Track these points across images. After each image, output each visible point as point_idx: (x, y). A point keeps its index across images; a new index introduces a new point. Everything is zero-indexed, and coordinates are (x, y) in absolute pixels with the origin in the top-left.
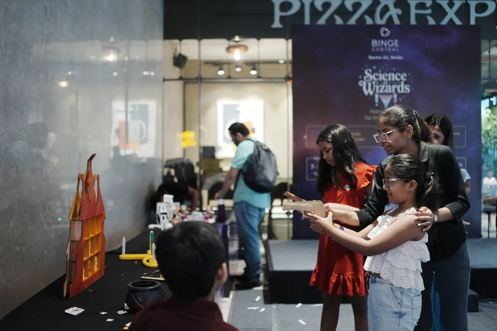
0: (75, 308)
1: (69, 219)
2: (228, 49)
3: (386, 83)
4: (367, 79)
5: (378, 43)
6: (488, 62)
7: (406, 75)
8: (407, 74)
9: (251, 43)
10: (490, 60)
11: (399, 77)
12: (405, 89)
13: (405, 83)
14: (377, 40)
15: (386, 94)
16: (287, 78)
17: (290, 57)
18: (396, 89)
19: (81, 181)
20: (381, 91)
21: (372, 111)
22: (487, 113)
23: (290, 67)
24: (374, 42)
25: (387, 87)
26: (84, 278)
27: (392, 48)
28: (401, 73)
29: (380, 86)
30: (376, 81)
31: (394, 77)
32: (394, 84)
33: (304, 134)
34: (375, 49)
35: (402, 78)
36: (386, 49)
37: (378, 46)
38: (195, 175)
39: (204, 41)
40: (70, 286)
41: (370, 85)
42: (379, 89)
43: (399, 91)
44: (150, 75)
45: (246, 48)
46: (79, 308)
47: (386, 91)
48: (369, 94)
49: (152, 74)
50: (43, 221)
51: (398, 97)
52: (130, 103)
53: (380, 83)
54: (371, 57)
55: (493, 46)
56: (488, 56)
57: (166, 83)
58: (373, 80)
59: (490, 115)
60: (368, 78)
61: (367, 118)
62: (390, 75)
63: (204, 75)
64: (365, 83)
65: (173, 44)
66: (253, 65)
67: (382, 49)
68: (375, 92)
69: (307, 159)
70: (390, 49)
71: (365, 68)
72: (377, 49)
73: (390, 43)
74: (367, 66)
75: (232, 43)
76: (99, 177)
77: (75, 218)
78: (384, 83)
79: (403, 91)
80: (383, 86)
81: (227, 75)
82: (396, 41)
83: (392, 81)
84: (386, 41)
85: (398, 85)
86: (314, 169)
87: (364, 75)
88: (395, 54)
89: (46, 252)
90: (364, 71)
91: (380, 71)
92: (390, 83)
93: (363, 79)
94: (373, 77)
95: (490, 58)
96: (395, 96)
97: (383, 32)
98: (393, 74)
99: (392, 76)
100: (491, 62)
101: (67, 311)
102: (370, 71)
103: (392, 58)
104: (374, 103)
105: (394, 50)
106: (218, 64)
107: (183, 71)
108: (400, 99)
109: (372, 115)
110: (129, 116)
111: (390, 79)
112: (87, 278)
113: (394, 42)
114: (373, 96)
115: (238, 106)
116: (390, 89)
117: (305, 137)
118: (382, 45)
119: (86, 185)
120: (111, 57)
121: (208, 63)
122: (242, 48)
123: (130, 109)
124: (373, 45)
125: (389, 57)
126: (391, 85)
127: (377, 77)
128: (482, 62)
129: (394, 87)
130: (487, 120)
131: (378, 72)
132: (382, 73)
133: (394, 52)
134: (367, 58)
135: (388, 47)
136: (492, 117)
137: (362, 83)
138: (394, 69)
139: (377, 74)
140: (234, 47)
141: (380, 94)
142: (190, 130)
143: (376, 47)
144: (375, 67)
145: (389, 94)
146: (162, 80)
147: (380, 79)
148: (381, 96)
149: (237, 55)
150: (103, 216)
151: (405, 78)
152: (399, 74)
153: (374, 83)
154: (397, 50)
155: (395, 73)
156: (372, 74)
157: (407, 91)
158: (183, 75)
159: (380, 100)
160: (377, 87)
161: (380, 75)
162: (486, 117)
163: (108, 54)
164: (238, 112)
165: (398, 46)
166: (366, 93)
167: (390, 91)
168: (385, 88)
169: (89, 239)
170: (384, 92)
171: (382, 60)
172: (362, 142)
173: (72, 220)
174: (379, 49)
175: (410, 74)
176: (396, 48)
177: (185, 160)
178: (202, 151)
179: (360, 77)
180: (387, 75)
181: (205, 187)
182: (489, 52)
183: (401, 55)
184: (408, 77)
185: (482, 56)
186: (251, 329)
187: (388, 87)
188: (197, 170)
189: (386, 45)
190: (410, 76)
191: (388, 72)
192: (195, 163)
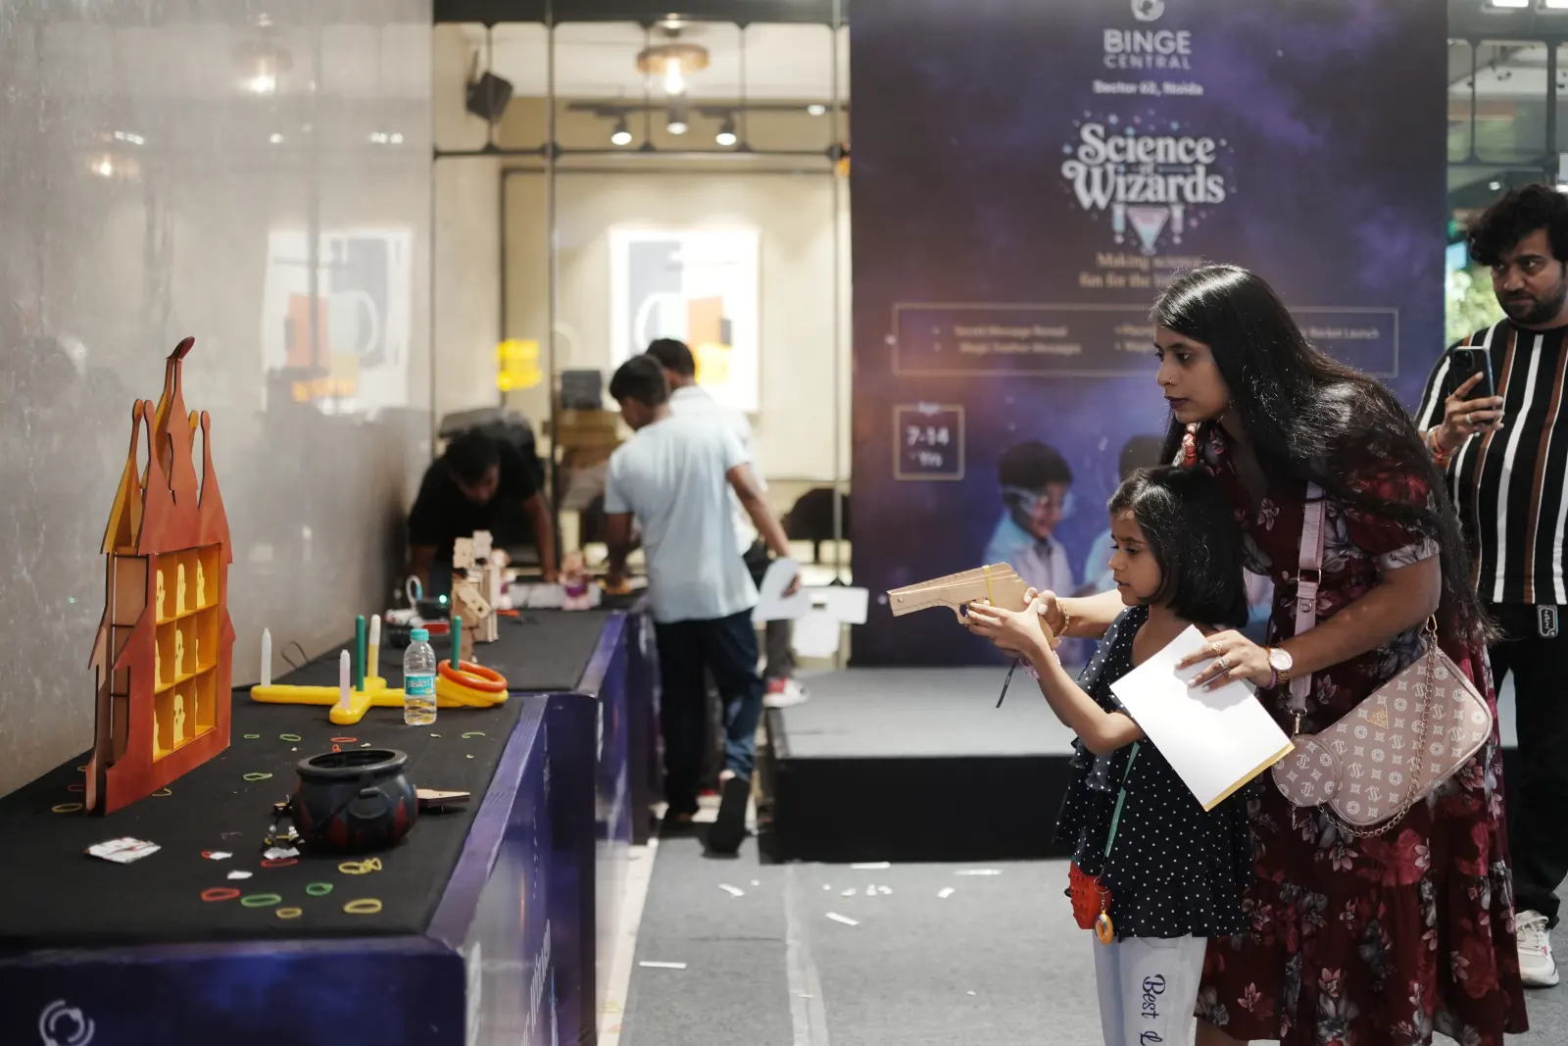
0: (129, 842)
1: (105, 552)
2: (644, 57)
3: (1150, 169)
4: (1087, 154)
5: (1123, 40)
6: (1467, 118)
7: (1211, 145)
8: (1216, 142)
9: (719, 36)
10: (1473, 114)
11: (1189, 151)
12: (1207, 190)
13: (1211, 170)
14: (1123, 32)
15: (1147, 203)
16: (835, 153)
17: (844, 93)
18: (1180, 190)
19: (143, 422)
20: (1133, 196)
21: (1105, 260)
22: (1458, 285)
23: (843, 118)
24: (1113, 36)
25: (1150, 181)
26: (157, 752)
27: (1168, 57)
28: (1196, 140)
29: (1130, 178)
30: (1117, 164)
31: (1173, 150)
32: (1176, 174)
33: (889, 331)
34: (1116, 61)
35: (1200, 154)
36: (1149, 59)
37: (1123, 51)
38: (537, 462)
39: (565, 30)
40: (109, 773)
41: (1097, 174)
42: (1128, 188)
43: (1189, 195)
44: (389, 142)
45: (703, 54)
46: (142, 843)
47: (1149, 195)
48: (1094, 205)
49: (397, 139)
50: (28, 578)
51: (1187, 214)
52: (326, 238)
53: (1131, 168)
54: (1100, 87)
55: (1483, 67)
56: (1470, 98)
57: (443, 162)
58: (1108, 160)
59: (1467, 291)
60: (1092, 152)
61: (1088, 281)
62: (1161, 143)
63: (563, 141)
64: (1081, 170)
65: (467, 41)
66: (725, 113)
67: (1136, 62)
68: (1113, 199)
69: (898, 410)
70: (1161, 62)
71: (1084, 122)
72: (1122, 63)
73: (1163, 42)
74: (1088, 114)
75: (656, 40)
76: (208, 417)
77: (124, 550)
78: (1142, 169)
79: (1201, 197)
80: (1140, 180)
81: (640, 142)
82: (1182, 35)
83: (1166, 164)
84: (1149, 35)
85: (1185, 175)
86: (917, 442)
87: (1081, 142)
88: (1178, 77)
89: (37, 683)
90: (1078, 130)
91: (1130, 131)
92: (1161, 169)
93: (1074, 156)
94: (1106, 150)
95: (1474, 104)
96: (1178, 212)
97: (1141, 5)
98: (1171, 142)
99: (1166, 148)
100: (1477, 118)
101: (96, 850)
102: (1100, 130)
103: (1170, 88)
104: (1113, 233)
105: (1174, 63)
106: (614, 111)
107: (496, 130)
108: (1194, 223)
109: (1103, 272)
110: (324, 276)
111: (1161, 158)
112: (166, 752)
113: (1175, 40)
114: (1108, 212)
115: (675, 246)
116: (1161, 189)
117: (891, 340)
118: (1137, 48)
119: (163, 441)
120: (262, 83)
121: (578, 106)
122: (691, 56)
123: (326, 255)
124: (1108, 48)
125: (1160, 87)
126: (1165, 175)
127: (1119, 150)
128: (1451, 117)
129: (1173, 181)
130: (1458, 307)
131: (1124, 136)
132: (1137, 137)
133: (1174, 69)
134: (1090, 87)
135: (1155, 53)
136: (1473, 301)
137: (1072, 169)
138: (1175, 126)
139: (1121, 142)
140: (664, 51)
141: (1129, 204)
142: (523, 336)
143: (1117, 54)
144: (1113, 119)
145: (1158, 204)
146: (429, 155)
147: (1131, 158)
148: (1132, 211)
149: (673, 79)
150: (224, 552)
151: (1207, 154)
152: (1191, 143)
153: (1110, 168)
154: (1186, 66)
155: (1177, 137)
156: (1105, 140)
157: (1214, 195)
158: (497, 140)
159: (1128, 223)
160: (1121, 181)
161: (1131, 142)
162: (1456, 299)
163: (253, 73)
164: (677, 267)
165: (1187, 51)
166: (1086, 201)
167: (1161, 197)
168: (1145, 186)
169: (174, 622)
170: (1142, 199)
171: (1138, 97)
172: (1074, 356)
173: (114, 556)
174: (1128, 61)
175: (1223, 143)
176: (1180, 57)
177: (505, 415)
178: (558, 386)
179: (1067, 149)
180: (1151, 143)
181: (568, 501)
182: (1472, 84)
183: (1198, 82)
184: (1218, 151)
185: (1451, 98)
186: (718, 939)
187: (1155, 181)
188: (543, 447)
189: (1149, 48)
190: (1226, 147)
191: (1154, 136)
192: (537, 428)
